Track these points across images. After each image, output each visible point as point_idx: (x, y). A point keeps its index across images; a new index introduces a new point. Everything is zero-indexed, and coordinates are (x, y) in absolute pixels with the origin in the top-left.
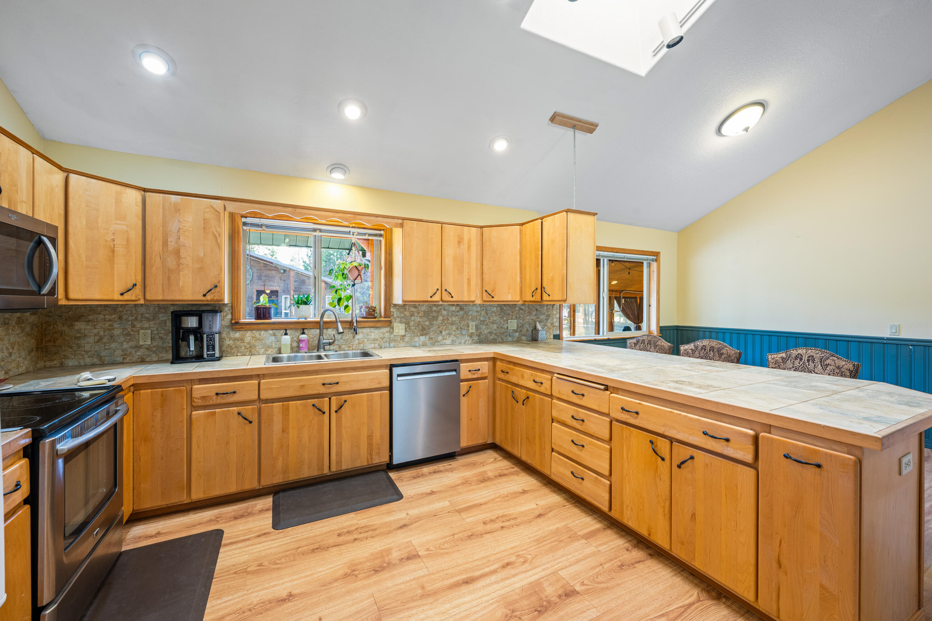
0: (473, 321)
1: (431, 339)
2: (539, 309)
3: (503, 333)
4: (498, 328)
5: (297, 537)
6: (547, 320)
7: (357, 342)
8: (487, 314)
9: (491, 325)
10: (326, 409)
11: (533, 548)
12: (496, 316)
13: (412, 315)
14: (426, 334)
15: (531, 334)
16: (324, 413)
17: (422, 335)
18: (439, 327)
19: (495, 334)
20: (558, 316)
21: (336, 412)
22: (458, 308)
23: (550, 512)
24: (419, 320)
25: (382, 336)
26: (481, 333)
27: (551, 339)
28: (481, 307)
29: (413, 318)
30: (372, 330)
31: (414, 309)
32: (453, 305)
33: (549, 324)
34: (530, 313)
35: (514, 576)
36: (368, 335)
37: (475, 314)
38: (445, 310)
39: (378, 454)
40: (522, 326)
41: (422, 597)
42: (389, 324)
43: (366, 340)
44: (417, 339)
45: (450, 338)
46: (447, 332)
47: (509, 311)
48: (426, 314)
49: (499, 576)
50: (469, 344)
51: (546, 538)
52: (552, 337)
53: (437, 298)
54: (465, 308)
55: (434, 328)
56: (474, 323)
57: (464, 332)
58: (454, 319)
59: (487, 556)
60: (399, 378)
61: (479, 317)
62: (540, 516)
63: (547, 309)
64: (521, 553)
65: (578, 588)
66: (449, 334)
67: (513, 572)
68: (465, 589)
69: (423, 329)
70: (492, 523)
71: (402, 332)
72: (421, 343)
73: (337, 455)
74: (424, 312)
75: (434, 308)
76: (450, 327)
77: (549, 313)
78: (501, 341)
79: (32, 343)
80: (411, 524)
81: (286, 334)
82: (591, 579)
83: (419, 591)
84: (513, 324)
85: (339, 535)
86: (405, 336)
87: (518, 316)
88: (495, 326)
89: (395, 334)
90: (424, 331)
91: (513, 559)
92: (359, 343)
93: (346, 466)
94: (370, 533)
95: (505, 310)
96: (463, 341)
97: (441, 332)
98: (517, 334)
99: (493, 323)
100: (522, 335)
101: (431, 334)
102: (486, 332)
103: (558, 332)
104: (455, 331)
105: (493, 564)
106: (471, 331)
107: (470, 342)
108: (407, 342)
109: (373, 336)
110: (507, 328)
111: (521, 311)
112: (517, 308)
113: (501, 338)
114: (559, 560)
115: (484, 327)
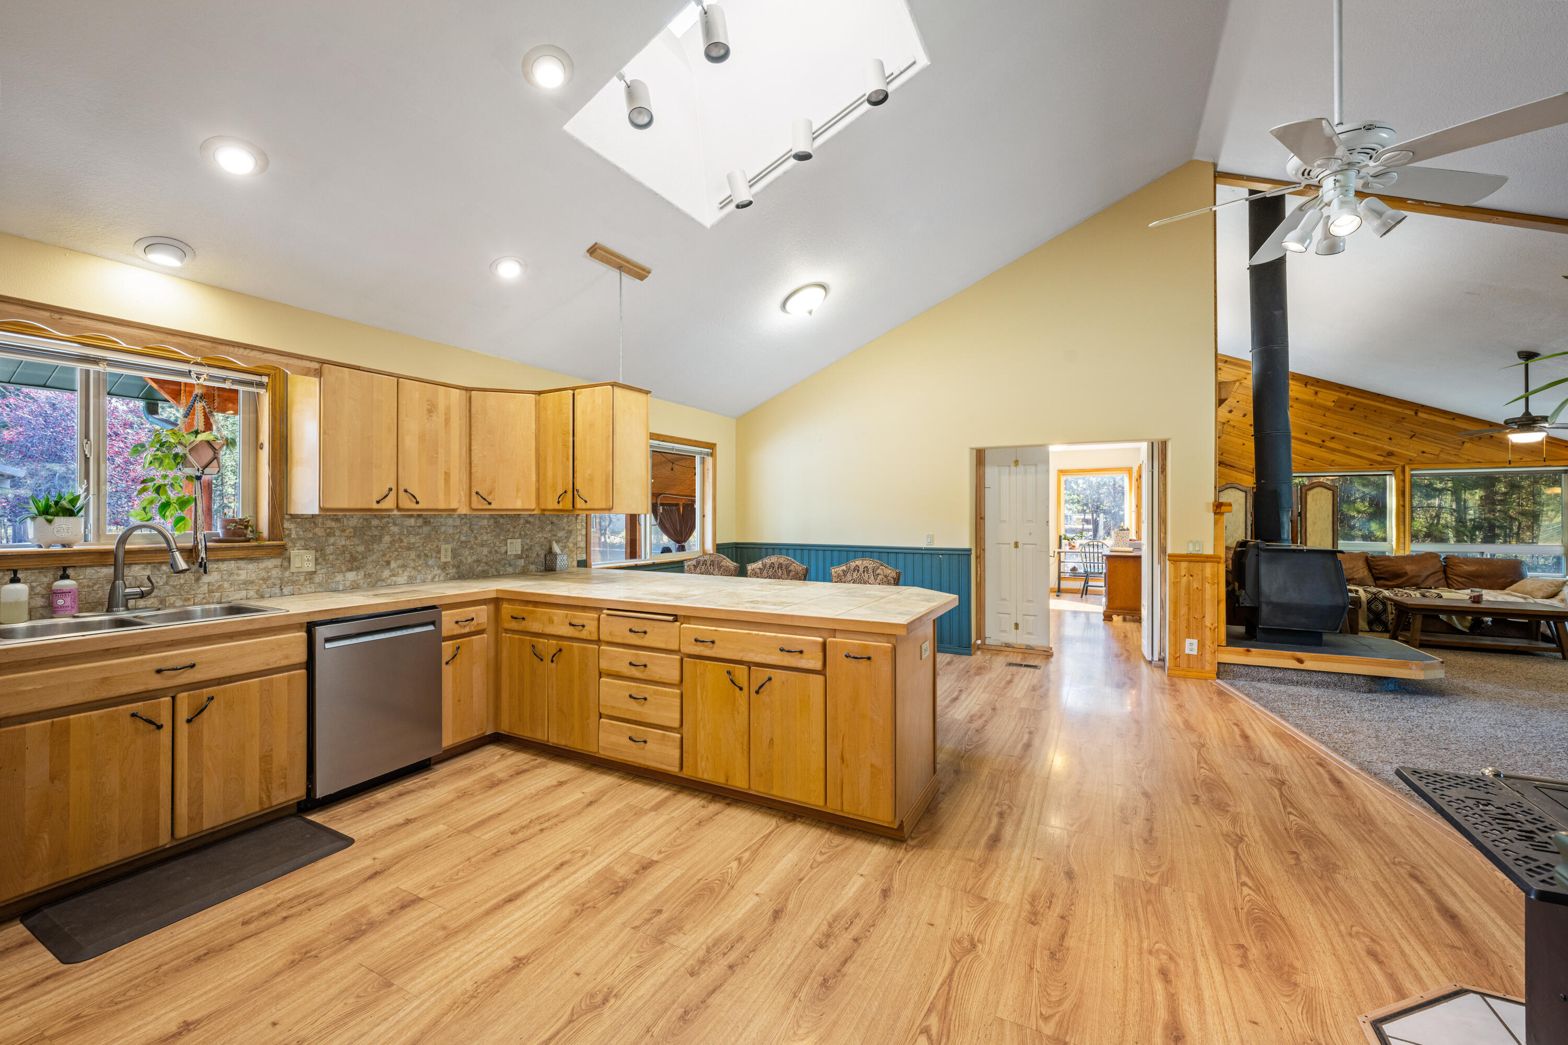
0: (448, 543)
2: (556, 522)
3: (499, 562)
4: (490, 552)
5: (142, 956)
6: (567, 538)
7: (205, 588)
8: (472, 531)
9: (479, 549)
10: (165, 720)
11: (590, 839)
12: (487, 533)
13: (330, 534)
14: (358, 569)
15: (544, 560)
16: (160, 727)
17: (351, 570)
18: (384, 555)
19: (486, 563)
20: (584, 532)
21: (189, 721)
22: (420, 521)
23: (603, 796)
24: (343, 543)
25: (264, 574)
26: (461, 562)
27: (573, 566)
28: (462, 519)
29: (332, 540)
30: (242, 564)
31: (333, 524)
32: (411, 516)
33: (571, 545)
34: (542, 529)
35: (575, 872)
36: (231, 574)
37: (451, 531)
38: (395, 524)
39: (284, 786)
40: (530, 548)
41: (447, 938)
42: (281, 551)
43: (226, 585)
44: (339, 577)
45: (406, 574)
46: (400, 562)
47: (509, 526)
48: (359, 532)
49: (554, 879)
50: (439, 581)
51: (604, 825)
52: (575, 563)
53: (389, 503)
54: (432, 520)
55: (374, 557)
56: (449, 547)
57: (430, 562)
58: (413, 540)
59: (530, 866)
60: (328, 645)
61: (457, 536)
62: (590, 804)
63: (568, 522)
64: (576, 848)
65: (655, 858)
66: (404, 567)
67: (572, 869)
68: (510, 907)
69: (353, 559)
70: (525, 830)
71: (310, 567)
72: (348, 584)
73: (190, 803)
74: (355, 528)
75: (375, 522)
76: (405, 553)
77: (570, 528)
78: (495, 573)
80: (389, 869)
81: (15, 580)
82: (669, 845)
83: (441, 934)
84: (515, 547)
85: (245, 923)
86: (315, 572)
87: (523, 533)
88: (485, 551)
89: (293, 569)
90: (354, 562)
91: (567, 857)
92: (211, 591)
93: (212, 819)
94: (311, 902)
95: (503, 524)
96: (430, 577)
97: (388, 563)
98: (522, 562)
99: (483, 546)
100: (529, 563)
101: (369, 567)
102: (470, 560)
103: (584, 557)
104: (414, 560)
105: (541, 871)
106: (443, 560)
107: (442, 578)
108: (320, 585)
109: (243, 575)
110: (506, 552)
111: (528, 525)
112: (522, 521)
113: (496, 569)
114: (628, 840)
115: (466, 552)
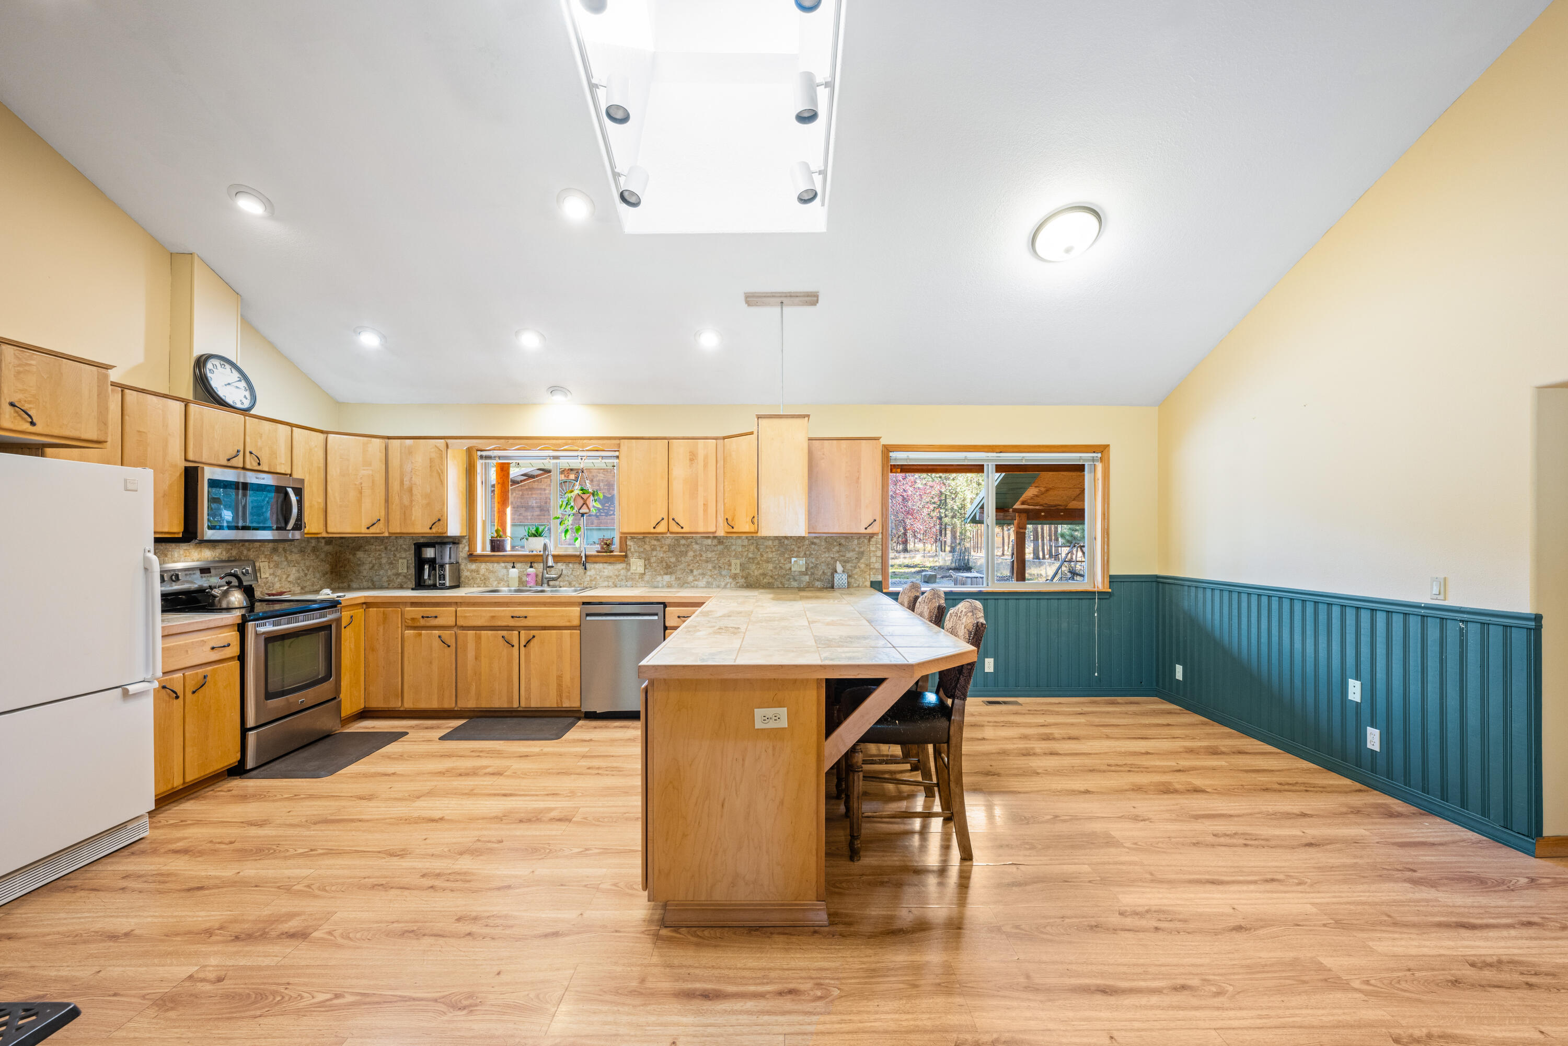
0: (737, 558)
1: (678, 579)
2: (844, 543)
3: (784, 576)
4: (775, 568)
6: (858, 559)
7: (588, 579)
8: (759, 550)
9: (765, 565)
10: (515, 643)
12: (772, 552)
13: (653, 549)
14: (671, 573)
15: (830, 578)
16: (513, 646)
17: (666, 574)
18: (689, 565)
19: (772, 577)
20: (879, 553)
21: (525, 646)
22: (715, 542)
24: (662, 555)
25: (617, 573)
26: (749, 574)
27: (866, 586)
28: (749, 540)
29: (654, 553)
30: (606, 565)
31: (655, 543)
32: (708, 537)
33: (863, 566)
34: (828, 550)
36: (600, 571)
37: (740, 549)
38: (697, 543)
39: (569, 698)
40: (816, 566)
42: (624, 558)
43: (598, 578)
44: (659, 578)
45: (705, 580)
46: (700, 571)
47: (793, 547)
48: (672, 548)
50: (731, 588)
52: (868, 584)
53: (662, 528)
54: (725, 541)
55: (682, 566)
56: (738, 562)
57: (724, 573)
58: (710, 556)
60: (588, 618)
61: (746, 553)
63: (859, 544)
66: (703, 574)
69: (668, 567)
71: (641, 570)
72: (665, 583)
73: (525, 691)
74: (669, 546)
75: (683, 542)
76: (704, 565)
77: (862, 550)
78: (780, 586)
79: (327, 567)
81: (513, 567)
84: (798, 564)
86: (644, 574)
87: (808, 553)
88: (771, 566)
89: (632, 571)
90: (668, 569)
92: (591, 580)
93: (535, 704)
95: (787, 545)
96: (723, 584)
97: (692, 571)
98: (807, 578)
99: (768, 562)
100: (814, 579)
101: (679, 573)
102: (756, 573)
103: (879, 578)
104: (711, 570)
106: (733, 571)
107: (732, 585)
108: (648, 582)
109: (606, 573)
110: (791, 569)
111: (813, 546)
112: (807, 542)
113: (781, 582)
115: (753, 567)
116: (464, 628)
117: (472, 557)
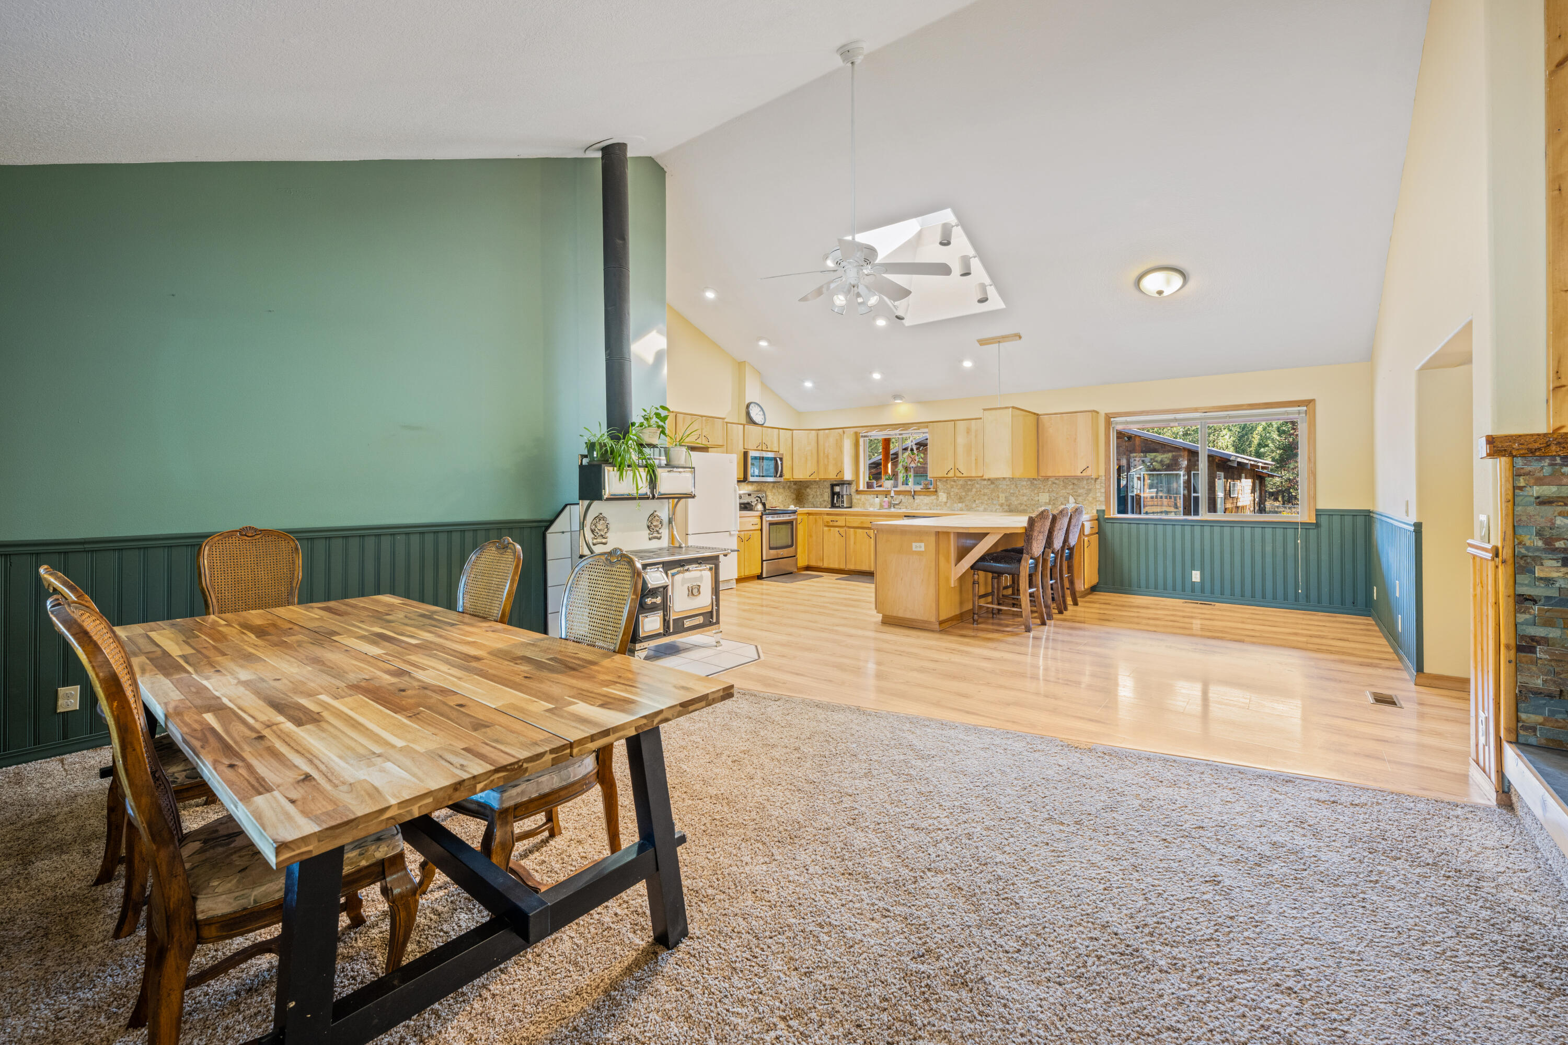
0: (1003, 492)
1: (967, 506)
2: (1077, 483)
3: (1034, 505)
4: (1028, 499)
6: (1087, 494)
7: (916, 504)
8: (1017, 488)
9: (1021, 498)
12: (1026, 489)
13: (952, 487)
14: (962, 504)
17: (960, 502)
19: (1026, 505)
20: (1103, 490)
22: (990, 483)
24: (957, 491)
25: (931, 501)
28: (1011, 481)
29: (952, 490)
30: (925, 497)
31: (953, 483)
32: (985, 480)
33: (1090, 499)
34: (1065, 487)
36: (922, 500)
37: (1005, 487)
38: (979, 484)
40: (1056, 499)
43: (921, 504)
44: (955, 505)
45: (983, 506)
46: (979, 501)
47: (1041, 485)
48: (963, 487)
52: (1095, 511)
53: (951, 474)
54: (995, 482)
55: (968, 498)
56: (1004, 495)
57: (995, 502)
63: (1088, 483)
66: (982, 503)
69: (961, 498)
71: (945, 500)
72: (958, 508)
75: (970, 482)
76: (982, 497)
78: (1031, 511)
79: (794, 496)
81: (877, 497)
84: (1043, 497)
86: (947, 502)
87: (1050, 490)
88: (1025, 498)
92: (917, 506)
96: (994, 509)
97: (975, 501)
98: (1050, 506)
99: (1023, 496)
101: (967, 502)
102: (1016, 503)
103: (1103, 508)
104: (987, 501)
106: (1001, 502)
107: (1000, 509)
108: (949, 507)
109: (926, 501)
110: (1038, 500)
111: (1055, 485)
112: (1050, 482)
113: (1032, 509)
115: (1013, 499)
116: (849, 527)
117: (858, 492)
